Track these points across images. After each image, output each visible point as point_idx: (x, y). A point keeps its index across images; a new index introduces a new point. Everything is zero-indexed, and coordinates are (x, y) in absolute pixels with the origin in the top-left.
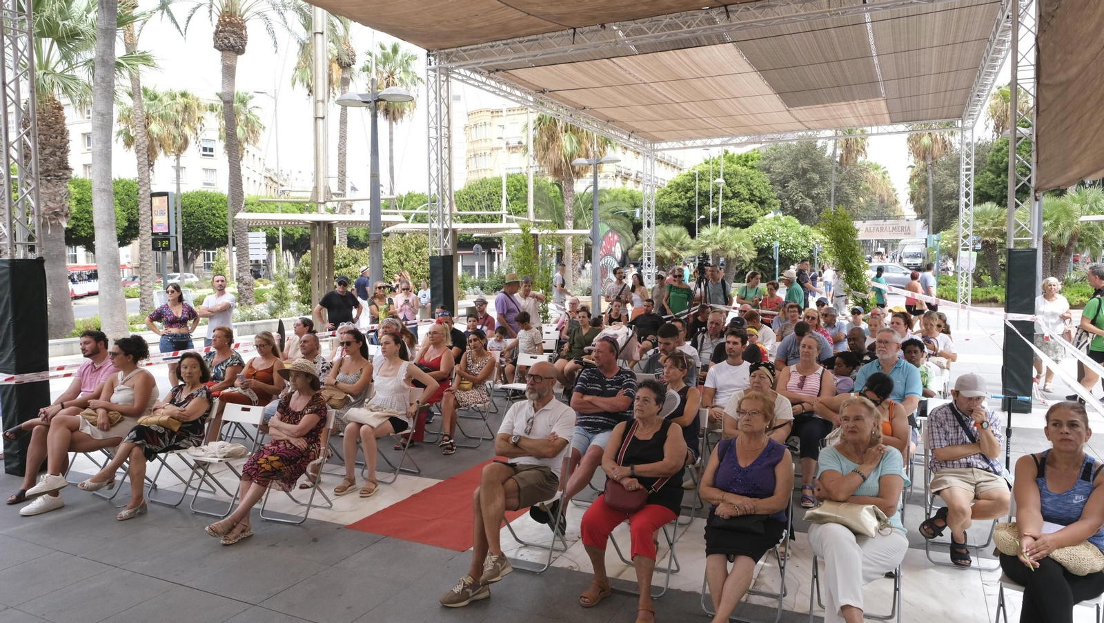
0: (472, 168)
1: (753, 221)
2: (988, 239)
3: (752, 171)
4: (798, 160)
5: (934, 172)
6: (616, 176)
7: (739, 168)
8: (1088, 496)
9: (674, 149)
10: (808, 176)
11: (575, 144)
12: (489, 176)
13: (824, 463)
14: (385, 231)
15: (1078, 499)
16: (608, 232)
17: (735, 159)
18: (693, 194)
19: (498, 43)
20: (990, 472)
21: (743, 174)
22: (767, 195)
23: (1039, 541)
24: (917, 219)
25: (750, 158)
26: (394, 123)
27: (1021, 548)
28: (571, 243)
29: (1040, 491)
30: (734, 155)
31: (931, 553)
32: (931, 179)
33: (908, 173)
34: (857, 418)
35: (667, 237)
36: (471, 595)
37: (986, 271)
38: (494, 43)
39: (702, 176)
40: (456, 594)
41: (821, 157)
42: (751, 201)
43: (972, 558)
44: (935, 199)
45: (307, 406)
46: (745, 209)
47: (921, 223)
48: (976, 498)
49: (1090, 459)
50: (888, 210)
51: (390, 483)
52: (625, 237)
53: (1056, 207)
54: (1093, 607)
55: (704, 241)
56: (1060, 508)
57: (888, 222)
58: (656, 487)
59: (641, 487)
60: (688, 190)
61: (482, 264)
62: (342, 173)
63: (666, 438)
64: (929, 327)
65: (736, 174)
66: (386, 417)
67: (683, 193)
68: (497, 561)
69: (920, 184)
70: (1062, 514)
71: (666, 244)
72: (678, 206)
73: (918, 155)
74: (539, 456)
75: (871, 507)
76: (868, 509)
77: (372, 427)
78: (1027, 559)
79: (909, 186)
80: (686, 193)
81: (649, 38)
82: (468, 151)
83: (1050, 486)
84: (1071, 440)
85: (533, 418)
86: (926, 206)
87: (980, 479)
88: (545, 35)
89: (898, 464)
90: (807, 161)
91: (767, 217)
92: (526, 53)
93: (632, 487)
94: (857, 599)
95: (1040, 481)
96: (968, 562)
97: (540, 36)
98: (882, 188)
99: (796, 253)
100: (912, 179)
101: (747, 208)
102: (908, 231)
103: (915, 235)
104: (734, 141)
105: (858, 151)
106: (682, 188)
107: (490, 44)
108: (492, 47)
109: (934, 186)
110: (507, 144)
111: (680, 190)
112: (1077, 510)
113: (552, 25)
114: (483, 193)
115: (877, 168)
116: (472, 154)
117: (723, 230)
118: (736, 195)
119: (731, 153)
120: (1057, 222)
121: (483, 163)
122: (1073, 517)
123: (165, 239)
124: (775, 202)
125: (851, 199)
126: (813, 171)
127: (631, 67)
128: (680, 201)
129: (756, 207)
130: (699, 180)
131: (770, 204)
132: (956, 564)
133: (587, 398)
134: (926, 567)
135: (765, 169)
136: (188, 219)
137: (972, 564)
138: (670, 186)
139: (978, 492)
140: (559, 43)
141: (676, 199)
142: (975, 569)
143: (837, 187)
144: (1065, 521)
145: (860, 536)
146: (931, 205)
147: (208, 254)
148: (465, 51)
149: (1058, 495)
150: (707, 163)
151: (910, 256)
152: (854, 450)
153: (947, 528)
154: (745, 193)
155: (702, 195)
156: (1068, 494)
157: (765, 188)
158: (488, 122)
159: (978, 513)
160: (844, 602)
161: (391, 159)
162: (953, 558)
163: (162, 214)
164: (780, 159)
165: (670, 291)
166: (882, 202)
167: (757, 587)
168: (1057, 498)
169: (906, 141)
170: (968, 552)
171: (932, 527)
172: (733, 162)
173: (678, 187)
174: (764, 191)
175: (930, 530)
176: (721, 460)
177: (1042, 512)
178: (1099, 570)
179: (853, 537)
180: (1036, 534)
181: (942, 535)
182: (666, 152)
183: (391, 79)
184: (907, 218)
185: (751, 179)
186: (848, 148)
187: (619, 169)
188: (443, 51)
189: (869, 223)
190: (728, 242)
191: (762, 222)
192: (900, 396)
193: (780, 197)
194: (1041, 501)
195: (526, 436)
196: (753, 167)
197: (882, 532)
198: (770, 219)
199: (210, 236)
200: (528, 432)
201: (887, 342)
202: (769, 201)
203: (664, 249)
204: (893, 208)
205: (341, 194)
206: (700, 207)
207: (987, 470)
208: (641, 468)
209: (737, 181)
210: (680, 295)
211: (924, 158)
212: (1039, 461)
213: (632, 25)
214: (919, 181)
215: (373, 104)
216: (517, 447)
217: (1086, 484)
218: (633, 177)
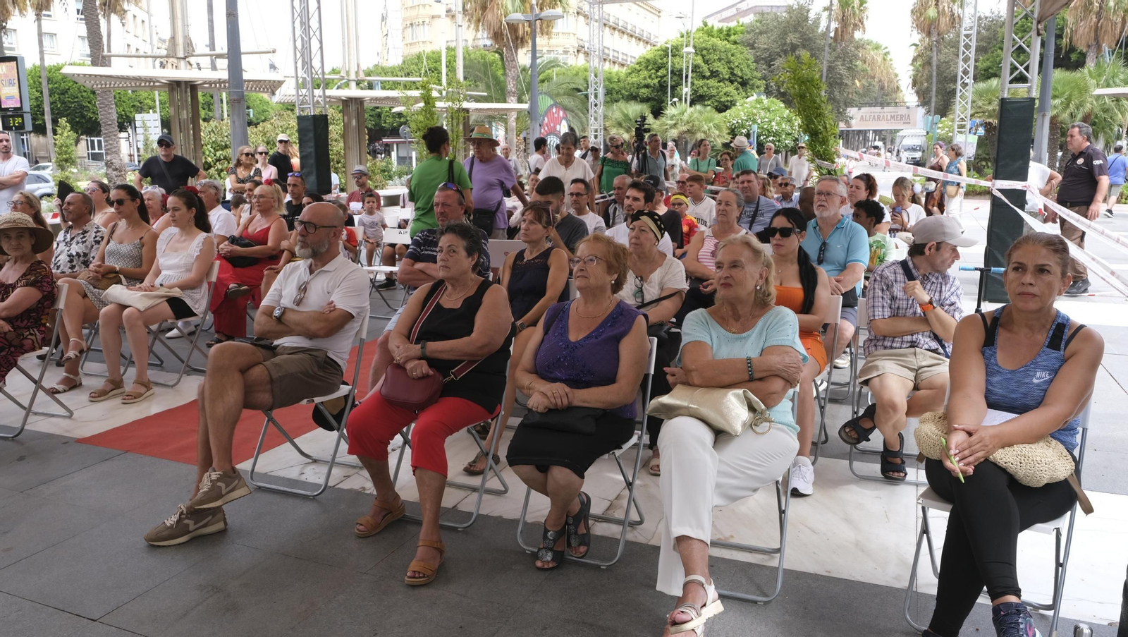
0: (409, 40)
1: (733, 103)
2: (991, 120)
3: (734, 47)
4: (786, 34)
5: (939, 51)
6: (578, 51)
7: (720, 43)
8: (1055, 372)
10: (797, 53)
11: (518, 3)
12: (428, 49)
13: (687, 331)
15: (1040, 377)
16: (552, 106)
17: (715, 33)
18: (665, 72)
20: (939, 354)
21: (723, 49)
22: (749, 75)
23: (973, 438)
24: (918, 106)
25: (732, 32)
27: (948, 448)
28: (514, 124)
29: (987, 366)
30: (713, 27)
31: (856, 464)
32: (935, 59)
33: (912, 53)
34: (735, 265)
35: (626, 116)
36: (192, 528)
37: (989, 164)
39: (676, 51)
40: (168, 528)
41: (813, 31)
42: (732, 82)
43: (908, 470)
44: (939, 82)
45: (22, 277)
46: (724, 90)
47: (922, 111)
48: (916, 388)
49: (1064, 317)
50: (888, 98)
51: (172, 386)
52: (580, 118)
53: (1069, 83)
54: (1049, 533)
55: (670, 122)
56: (1013, 391)
57: (886, 109)
58: (456, 374)
59: (431, 372)
60: (660, 68)
63: (481, 304)
64: (901, 199)
65: (714, 49)
66: (163, 297)
67: (653, 71)
68: (218, 480)
69: (923, 65)
70: (1015, 399)
71: (624, 125)
72: (647, 86)
73: (923, 30)
74: (311, 336)
75: (740, 391)
76: (737, 396)
77: (139, 310)
78: (955, 465)
79: (912, 68)
80: (657, 71)
82: (405, 20)
83: (1002, 358)
84: (1035, 295)
85: (307, 283)
86: (928, 90)
87: (924, 363)
89: (790, 331)
90: (797, 35)
91: (748, 100)
93: (417, 373)
94: (700, 526)
95: (988, 351)
96: (902, 474)
98: (882, 72)
99: (779, 141)
100: (915, 60)
101: (727, 89)
102: (907, 120)
103: (915, 125)
105: (855, 25)
106: (653, 65)
109: (938, 67)
111: (650, 67)
112: (1037, 393)
114: (420, 69)
115: (877, 47)
116: (408, 23)
117: (692, 109)
118: (714, 74)
119: (710, 25)
120: (1069, 100)
121: (422, 33)
122: (1031, 403)
123: (18, 116)
124: (758, 83)
125: (845, 81)
126: (804, 47)
128: (649, 81)
129: (737, 89)
130: (672, 56)
131: (753, 85)
132: (887, 477)
133: (419, 266)
134: (847, 482)
135: (749, 45)
136: (62, 97)
137: (908, 478)
138: (639, 63)
139: (919, 381)
141: (645, 79)
142: (911, 483)
143: (830, 67)
144: (1019, 408)
145: (720, 435)
146: (934, 89)
147: (92, 142)
149: (1013, 372)
150: (682, 37)
151: (909, 149)
152: (730, 313)
153: (876, 431)
154: (725, 72)
155: (675, 74)
156: (1027, 370)
157: (748, 66)
159: (914, 408)
160: (678, 531)
162: (884, 471)
163: (11, 84)
164: (766, 33)
165: (603, 166)
166: (882, 88)
167: (609, 512)
168: (1009, 376)
169: (909, 13)
170: (903, 462)
171: (857, 430)
172: (713, 36)
173: (648, 64)
174: (746, 70)
175: (853, 433)
176: (546, 332)
177: (987, 398)
178: (1062, 478)
179: (708, 436)
180: (970, 427)
181: (868, 440)
184: (907, 104)
185: (733, 55)
186: (844, 21)
187: (581, 43)
189: (864, 110)
190: (697, 123)
191: (742, 105)
192: (840, 265)
193: (764, 78)
194: (988, 381)
195: (296, 308)
196: (735, 43)
197: (758, 429)
198: (751, 102)
199: (91, 118)
200: (299, 302)
201: (829, 194)
202: (751, 82)
203: (622, 131)
204: (894, 96)
206: (673, 88)
207: (935, 351)
208: (435, 347)
209: (716, 58)
210: (616, 169)
211: (929, 34)
212: (989, 323)
214: (923, 61)
216: (282, 323)
217: (1054, 354)
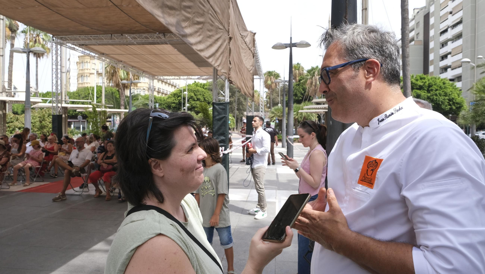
0: (80, 82)
2: (279, 118)
3: (205, 90)
7: (200, 89)
9: (175, 79)
11: (125, 74)
12: (89, 85)
14: (32, 107)
18: (181, 98)
19: (82, 36)
21: (202, 91)
25: (206, 85)
26: (39, 59)
28: (123, 116)
30: (199, 83)
38: (80, 36)
61: (84, 126)
62: (10, 80)
65: (198, 91)
67: (176, 98)
72: (174, 103)
80: (178, 98)
81: (139, 40)
82: (78, 74)
88: (101, 35)
92: (93, 41)
97: (98, 35)
104: (203, 78)
107: (79, 36)
108: (80, 37)
110: (97, 72)
111: (175, 96)
113: (102, 33)
114: (85, 94)
116: (80, 75)
118: (198, 99)
119: (197, 82)
121: (86, 80)
127: (136, 49)
128: (175, 101)
138: (171, 95)
140: (105, 38)
141: (173, 100)
148: (68, 37)
154: (202, 99)
158: (88, 61)
161: (37, 75)
172: (198, 86)
173: (175, 95)
182: (171, 80)
183: (37, 38)
185: (205, 93)
187: (150, 86)
188: (59, 36)
205: (10, 90)
209: (199, 94)
211: (269, 89)
213: (132, 35)
215: (28, 53)
218: (157, 90)
